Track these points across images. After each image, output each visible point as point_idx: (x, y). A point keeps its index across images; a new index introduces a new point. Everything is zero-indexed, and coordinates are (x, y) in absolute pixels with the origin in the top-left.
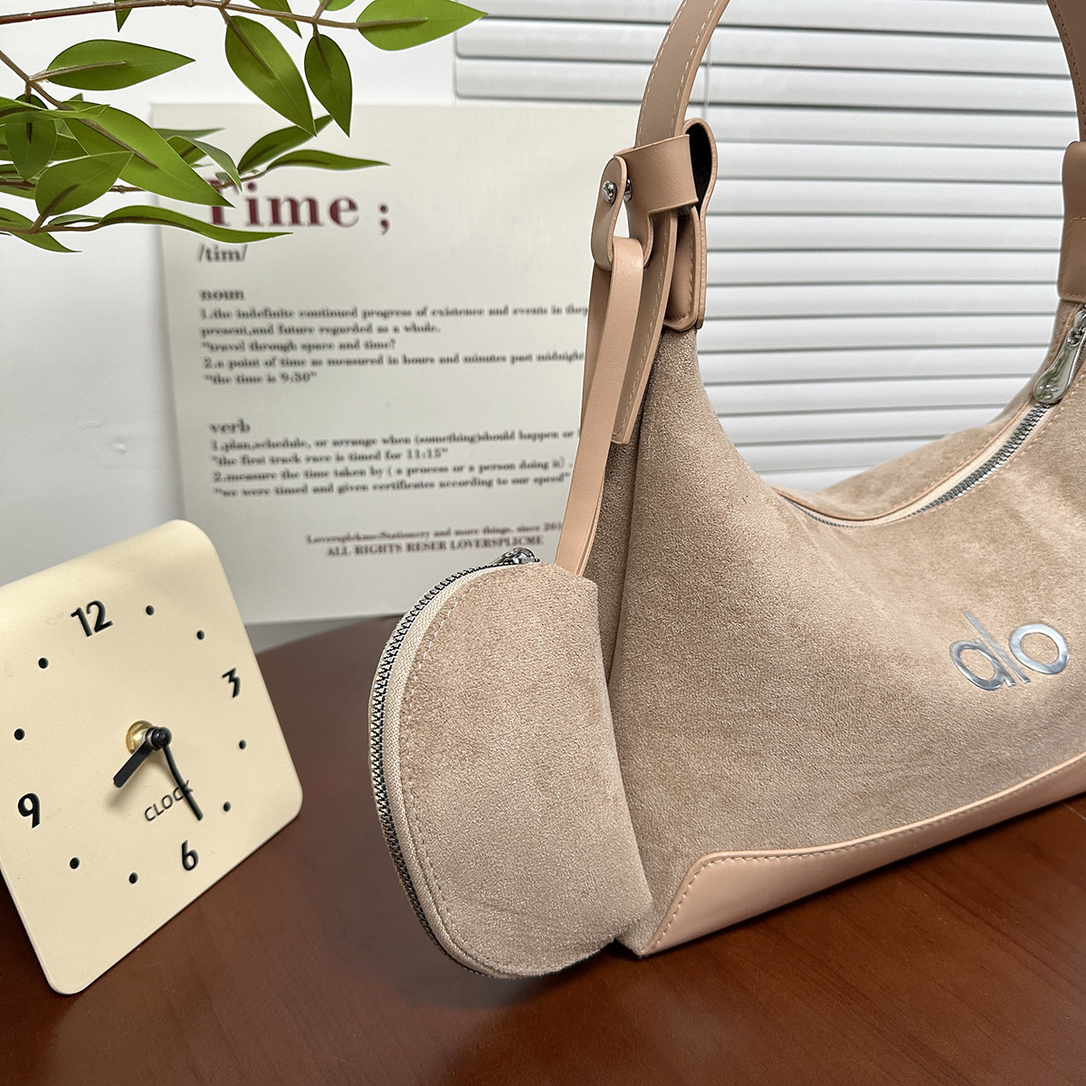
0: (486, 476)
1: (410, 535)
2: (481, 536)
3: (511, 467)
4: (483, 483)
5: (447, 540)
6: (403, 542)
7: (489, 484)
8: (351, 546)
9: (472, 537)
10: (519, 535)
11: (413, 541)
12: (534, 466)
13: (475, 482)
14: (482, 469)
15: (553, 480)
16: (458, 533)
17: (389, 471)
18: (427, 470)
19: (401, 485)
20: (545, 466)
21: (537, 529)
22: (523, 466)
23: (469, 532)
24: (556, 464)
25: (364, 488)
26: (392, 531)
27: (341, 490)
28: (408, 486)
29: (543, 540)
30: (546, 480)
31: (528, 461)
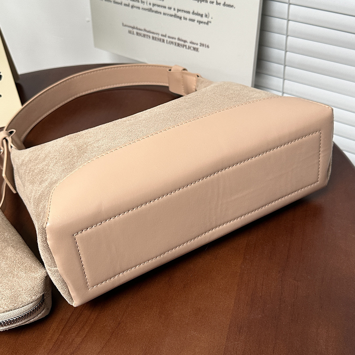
0: (180, 14)
1: (153, 33)
2: (177, 41)
3: (189, 12)
4: (178, 17)
5: (165, 39)
6: (151, 35)
7: (180, 18)
8: (135, 31)
9: (173, 40)
10: (191, 45)
11: (155, 36)
12: (197, 14)
13: (175, 16)
14: (178, 10)
15: (204, 23)
16: (169, 37)
17: (147, 3)
18: (159, 6)
19: (150, 10)
20: (202, 16)
21: (197, 44)
22: (193, 13)
23: (173, 38)
24: (206, 16)
25: (139, 8)
26: (148, 29)
27: (132, 7)
28: (153, 11)
29: (199, 50)
30: (202, 22)
31: (196, 12)
